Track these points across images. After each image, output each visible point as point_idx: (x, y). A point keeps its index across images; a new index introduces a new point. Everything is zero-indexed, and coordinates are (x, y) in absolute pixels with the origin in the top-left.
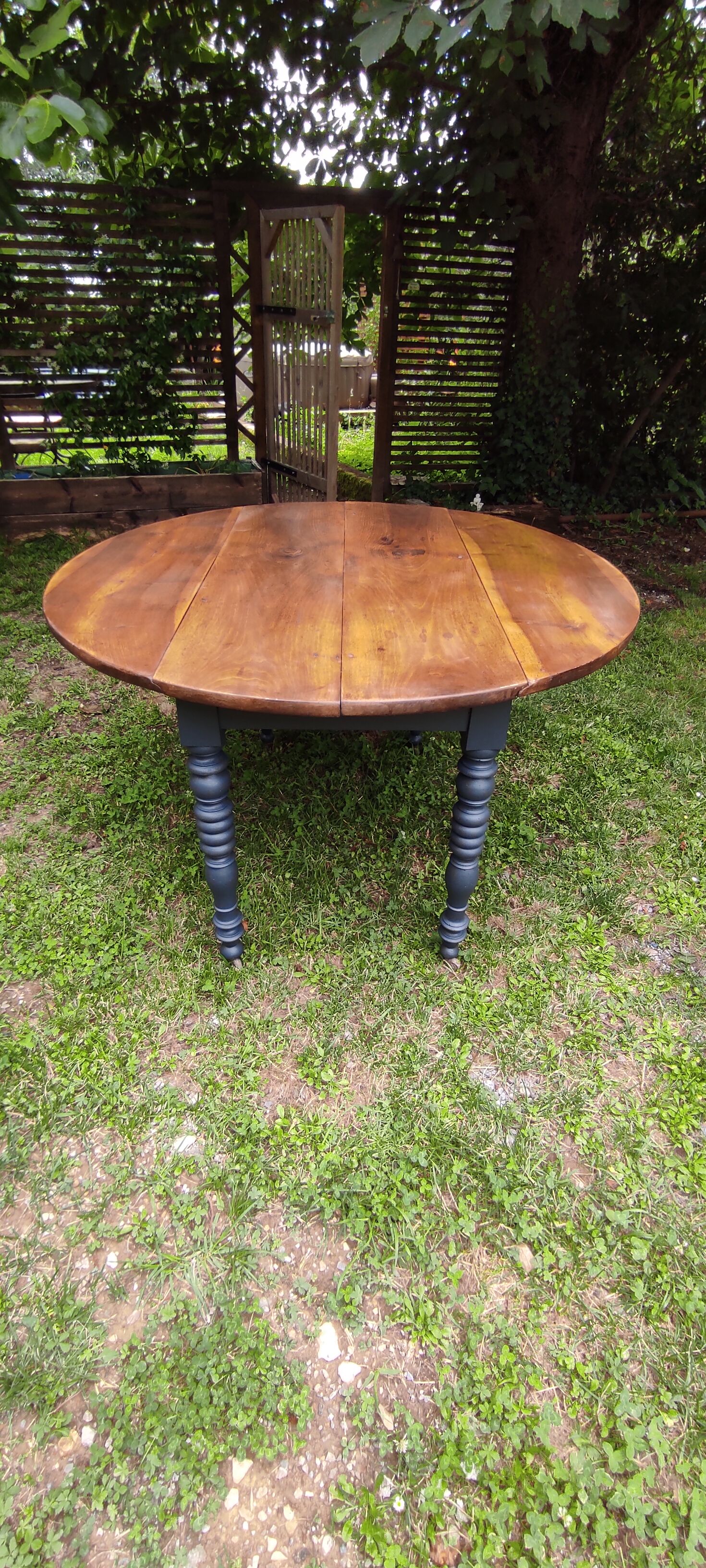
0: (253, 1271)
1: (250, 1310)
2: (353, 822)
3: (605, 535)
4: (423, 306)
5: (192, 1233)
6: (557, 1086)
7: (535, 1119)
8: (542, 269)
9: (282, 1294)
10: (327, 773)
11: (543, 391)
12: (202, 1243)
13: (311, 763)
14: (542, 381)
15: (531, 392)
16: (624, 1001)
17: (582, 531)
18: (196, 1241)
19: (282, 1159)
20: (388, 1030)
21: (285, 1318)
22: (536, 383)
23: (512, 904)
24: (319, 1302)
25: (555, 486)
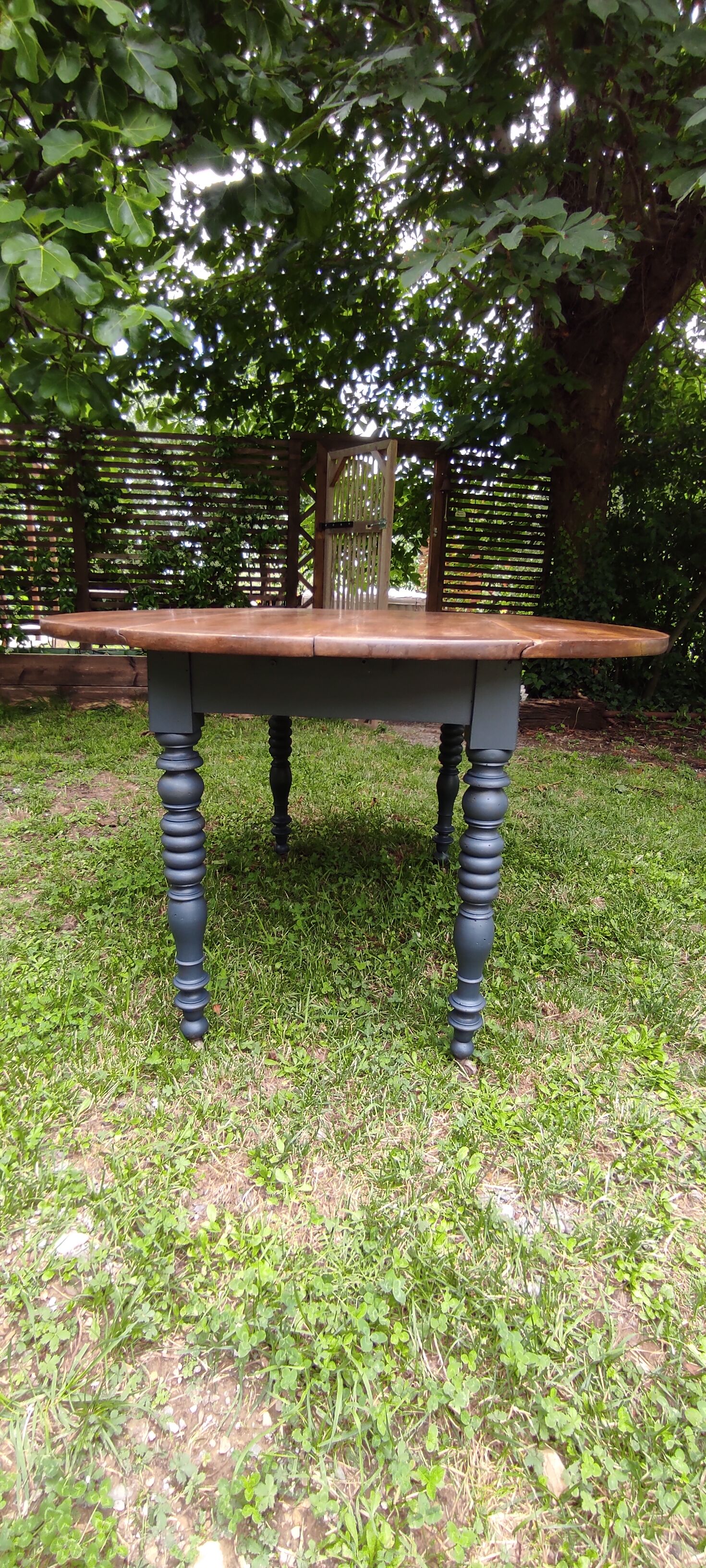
0: (114, 1438)
1: (92, 1499)
2: (363, 925)
3: (653, 728)
4: (473, 548)
5: (41, 1365)
6: (603, 1219)
7: (570, 1259)
8: (575, 499)
9: (150, 1482)
10: (341, 879)
11: (581, 597)
12: (50, 1382)
13: (324, 871)
14: (580, 589)
15: (571, 599)
16: (694, 1124)
17: (628, 725)
18: (42, 1380)
19: (199, 1278)
20: (374, 1130)
21: (146, 1525)
22: (575, 591)
23: (544, 1011)
24: (208, 1504)
25: (599, 683)
